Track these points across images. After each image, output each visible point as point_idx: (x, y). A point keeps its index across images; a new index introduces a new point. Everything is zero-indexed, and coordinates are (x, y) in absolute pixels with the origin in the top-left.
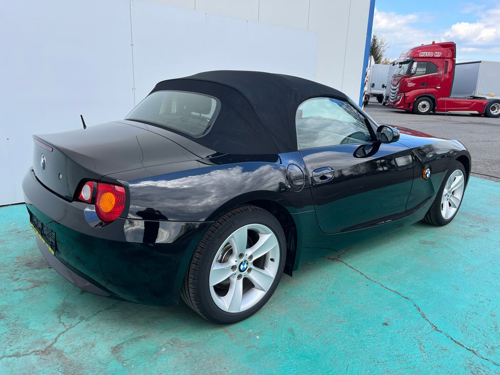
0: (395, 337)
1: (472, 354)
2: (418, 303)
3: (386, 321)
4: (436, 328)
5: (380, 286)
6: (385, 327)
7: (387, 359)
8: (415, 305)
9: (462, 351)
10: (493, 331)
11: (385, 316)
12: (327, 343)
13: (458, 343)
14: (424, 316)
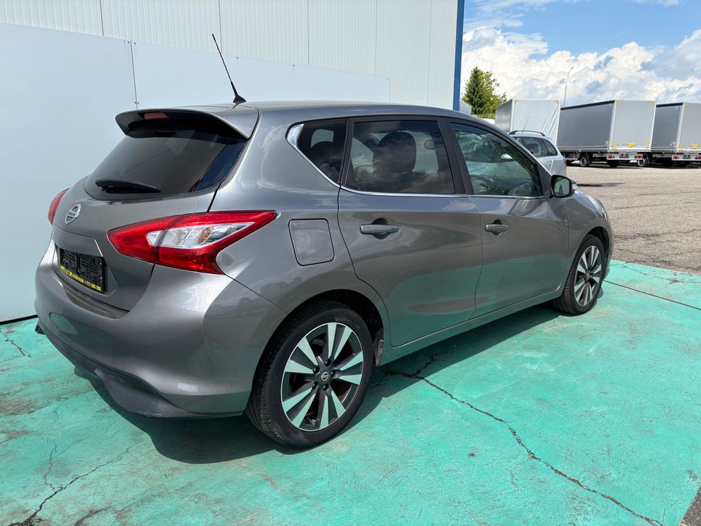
1: (576, 486)
2: (515, 426)
3: (472, 451)
4: (535, 458)
5: (469, 407)
6: (471, 459)
7: (470, 498)
8: (510, 429)
9: (564, 482)
10: (605, 455)
11: (473, 445)
12: (397, 485)
13: (560, 473)
14: (519, 442)
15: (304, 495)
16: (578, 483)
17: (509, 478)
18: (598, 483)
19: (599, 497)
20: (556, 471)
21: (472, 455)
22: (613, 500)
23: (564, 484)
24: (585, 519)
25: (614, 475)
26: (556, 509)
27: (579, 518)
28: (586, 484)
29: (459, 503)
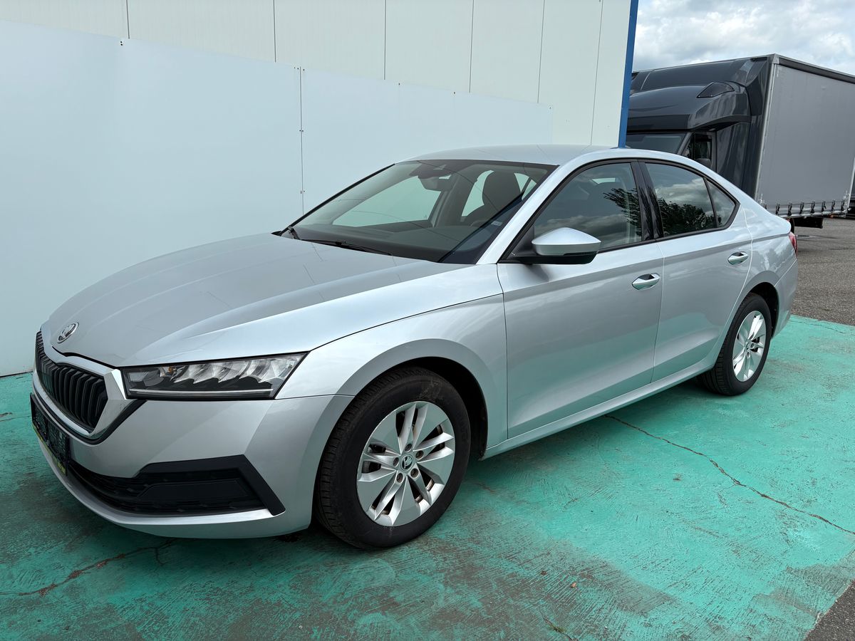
0: (689, 491)
1: (784, 507)
2: (716, 460)
3: (676, 477)
4: (739, 483)
5: (666, 443)
6: (677, 482)
7: (682, 510)
8: (712, 461)
9: (771, 503)
10: (810, 486)
11: (676, 472)
12: (610, 497)
13: (766, 497)
14: (723, 471)
15: (523, 501)
16: (786, 505)
17: (716, 498)
18: (805, 506)
19: (807, 516)
20: (763, 496)
21: (678, 479)
22: (821, 518)
23: (772, 505)
24: (795, 530)
25: (820, 500)
26: (766, 522)
27: (789, 529)
28: (794, 505)
29: (672, 513)
